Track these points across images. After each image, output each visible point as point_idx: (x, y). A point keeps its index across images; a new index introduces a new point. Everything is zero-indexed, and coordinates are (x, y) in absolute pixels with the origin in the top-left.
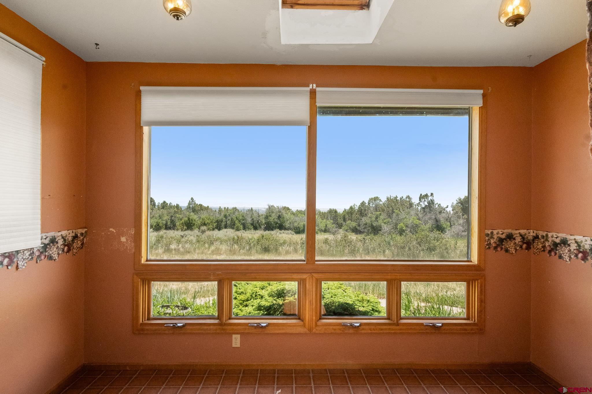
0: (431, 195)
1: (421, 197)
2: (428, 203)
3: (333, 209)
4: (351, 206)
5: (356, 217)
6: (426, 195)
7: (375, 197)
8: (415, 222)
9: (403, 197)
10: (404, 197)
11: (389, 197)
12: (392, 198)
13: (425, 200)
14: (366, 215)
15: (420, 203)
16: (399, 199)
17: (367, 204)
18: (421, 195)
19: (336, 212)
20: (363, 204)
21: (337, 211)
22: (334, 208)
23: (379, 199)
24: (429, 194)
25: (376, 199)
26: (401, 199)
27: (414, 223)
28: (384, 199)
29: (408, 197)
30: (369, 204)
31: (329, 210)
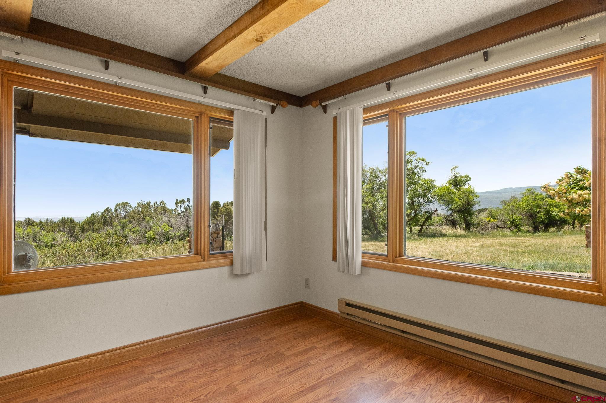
0: (188, 201)
1: (177, 203)
2: (184, 209)
3: (68, 218)
4: (93, 214)
5: (98, 227)
6: (183, 201)
7: (123, 203)
8: (165, 229)
9: (156, 203)
10: (158, 203)
11: (141, 202)
12: (143, 204)
13: (181, 205)
14: (111, 223)
15: (177, 209)
16: (152, 204)
17: (113, 211)
18: (177, 200)
19: (72, 221)
20: (108, 210)
21: (74, 221)
22: (70, 217)
23: (129, 204)
24: (186, 200)
25: (125, 205)
26: (154, 204)
27: (164, 231)
28: (134, 205)
29: (162, 202)
30: (116, 210)
31: (61, 219)
